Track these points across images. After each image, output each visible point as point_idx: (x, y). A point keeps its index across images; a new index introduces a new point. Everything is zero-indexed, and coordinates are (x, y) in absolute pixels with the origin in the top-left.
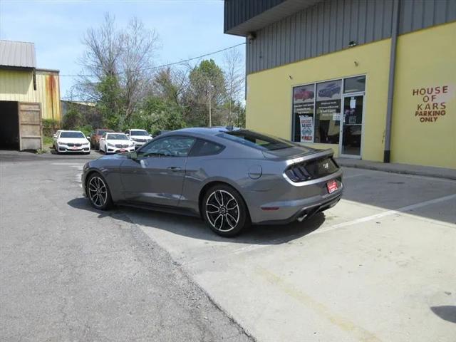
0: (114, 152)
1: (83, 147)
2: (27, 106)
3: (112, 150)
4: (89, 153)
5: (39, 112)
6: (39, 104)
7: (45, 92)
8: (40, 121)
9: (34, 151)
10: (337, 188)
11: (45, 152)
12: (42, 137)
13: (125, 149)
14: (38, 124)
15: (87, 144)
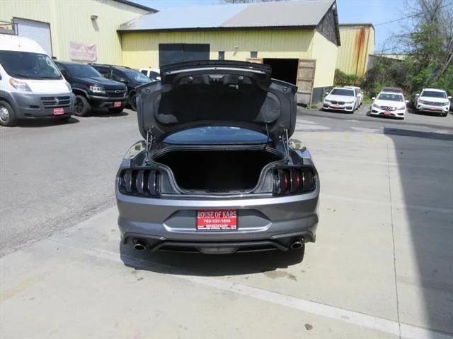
1: (346, 105)
2: (305, 63)
4: (352, 113)
5: (313, 69)
6: (314, 61)
7: (353, 47)
8: (313, 78)
9: (305, 106)
10: (237, 227)
11: (315, 107)
12: (312, 93)
13: (392, 112)
14: (311, 81)
15: (351, 103)
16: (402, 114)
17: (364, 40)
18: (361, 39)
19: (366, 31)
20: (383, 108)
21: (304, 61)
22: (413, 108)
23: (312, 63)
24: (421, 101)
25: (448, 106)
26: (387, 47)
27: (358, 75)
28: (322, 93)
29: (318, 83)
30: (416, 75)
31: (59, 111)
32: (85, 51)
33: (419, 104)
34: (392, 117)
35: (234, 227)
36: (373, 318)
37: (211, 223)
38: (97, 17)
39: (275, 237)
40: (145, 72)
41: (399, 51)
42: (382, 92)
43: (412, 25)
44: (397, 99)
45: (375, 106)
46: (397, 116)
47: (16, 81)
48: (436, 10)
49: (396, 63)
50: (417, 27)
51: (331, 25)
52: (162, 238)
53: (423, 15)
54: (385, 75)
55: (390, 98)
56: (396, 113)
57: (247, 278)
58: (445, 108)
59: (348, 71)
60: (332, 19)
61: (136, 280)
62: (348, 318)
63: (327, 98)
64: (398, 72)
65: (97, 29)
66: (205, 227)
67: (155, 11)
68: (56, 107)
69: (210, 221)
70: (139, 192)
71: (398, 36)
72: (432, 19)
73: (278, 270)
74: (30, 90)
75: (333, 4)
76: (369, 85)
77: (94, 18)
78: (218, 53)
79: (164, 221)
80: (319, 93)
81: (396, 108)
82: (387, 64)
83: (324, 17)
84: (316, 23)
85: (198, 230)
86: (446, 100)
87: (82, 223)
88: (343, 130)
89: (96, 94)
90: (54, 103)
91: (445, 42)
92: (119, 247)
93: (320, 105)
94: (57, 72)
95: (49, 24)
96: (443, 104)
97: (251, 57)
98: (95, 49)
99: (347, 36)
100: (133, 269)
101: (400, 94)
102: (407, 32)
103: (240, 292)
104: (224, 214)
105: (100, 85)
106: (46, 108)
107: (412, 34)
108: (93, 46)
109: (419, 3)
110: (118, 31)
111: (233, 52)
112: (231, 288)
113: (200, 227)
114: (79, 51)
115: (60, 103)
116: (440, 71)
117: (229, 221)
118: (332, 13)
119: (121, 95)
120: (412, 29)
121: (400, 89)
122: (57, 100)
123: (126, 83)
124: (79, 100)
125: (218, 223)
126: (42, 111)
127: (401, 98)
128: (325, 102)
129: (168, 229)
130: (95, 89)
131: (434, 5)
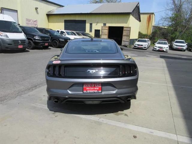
0: (157, 50)
1: (144, 46)
2: (126, 29)
3: (156, 49)
4: (146, 49)
5: (130, 31)
6: (130, 28)
7: (146, 22)
8: (130, 35)
9: (126, 46)
10: (102, 92)
11: (131, 47)
12: (129, 41)
13: (163, 49)
14: (129, 36)
15: (145, 45)
16: (167, 50)
17: (150, 20)
18: (149, 19)
19: (152, 16)
20: (159, 47)
21: (126, 27)
22: (171, 48)
23: (129, 29)
24: (175, 45)
25: (186, 47)
26: (160, 23)
27: (148, 34)
28: (133, 42)
29: (132, 37)
30: (172, 34)
31: (20, 47)
32: (32, 23)
33: (174, 46)
34: (163, 51)
35: (100, 91)
36: (164, 133)
37: (90, 90)
38: (38, 8)
39: (119, 96)
40: (58, 31)
41: (165, 25)
42: (159, 41)
43: (170, 14)
44: (165, 44)
45: (156, 46)
46: (165, 51)
47: (2, 33)
48: (180, 7)
49: (164, 29)
50: (172, 14)
51: (137, 13)
52: (67, 97)
53: (175, 10)
54: (160, 35)
55: (162, 43)
56: (164, 49)
57: (106, 116)
58: (184, 48)
59: (144, 32)
60: (137, 10)
61: (54, 117)
62: (153, 133)
63: (135, 43)
64: (165, 33)
65: (38, 13)
66: (87, 91)
67: (63, 6)
68: (19, 45)
69: (89, 89)
70: (56, 75)
71: (164, 18)
72: (179, 11)
73: (119, 112)
74: (8, 37)
75: (138, 4)
76: (153, 38)
77: (36, 9)
78: (89, 24)
79: (68, 89)
80: (132, 41)
81: (164, 48)
82: (160, 30)
83: (134, 9)
84: (131, 11)
85: (84, 93)
86: (185, 45)
87: (30, 93)
88: (143, 56)
89: (37, 40)
90: (19, 43)
91: (184, 21)
92: (47, 102)
93: (133, 46)
94: (20, 30)
95: (17, 11)
96: (184, 46)
97: (104, 25)
98: (37, 22)
99: (144, 18)
100: (53, 112)
101: (166, 42)
102: (168, 16)
103: (103, 122)
104: (96, 86)
105: (39, 36)
106: (15, 45)
107: (170, 17)
108: (36, 21)
109: (174, 4)
110: (47, 14)
111: (96, 24)
112: (99, 120)
113: (85, 92)
114: (30, 22)
115: (21, 43)
116: (182, 33)
117: (98, 88)
118: (137, 8)
119: (48, 40)
120: (171, 15)
121: (166, 40)
122: (20, 42)
123: (50, 35)
124: (30, 42)
125: (93, 90)
126: (13, 46)
127: (167, 44)
128: (135, 45)
129: (70, 92)
130: (37, 38)
131: (179, 5)
